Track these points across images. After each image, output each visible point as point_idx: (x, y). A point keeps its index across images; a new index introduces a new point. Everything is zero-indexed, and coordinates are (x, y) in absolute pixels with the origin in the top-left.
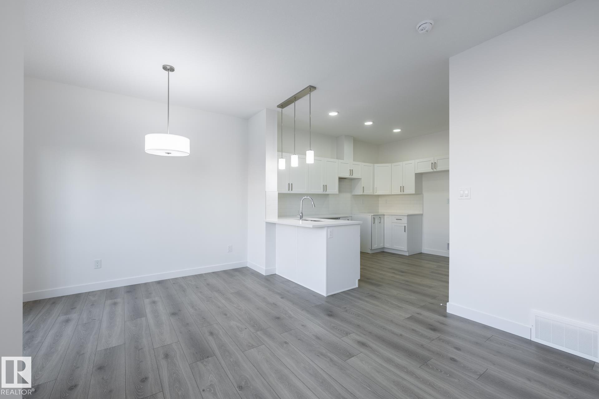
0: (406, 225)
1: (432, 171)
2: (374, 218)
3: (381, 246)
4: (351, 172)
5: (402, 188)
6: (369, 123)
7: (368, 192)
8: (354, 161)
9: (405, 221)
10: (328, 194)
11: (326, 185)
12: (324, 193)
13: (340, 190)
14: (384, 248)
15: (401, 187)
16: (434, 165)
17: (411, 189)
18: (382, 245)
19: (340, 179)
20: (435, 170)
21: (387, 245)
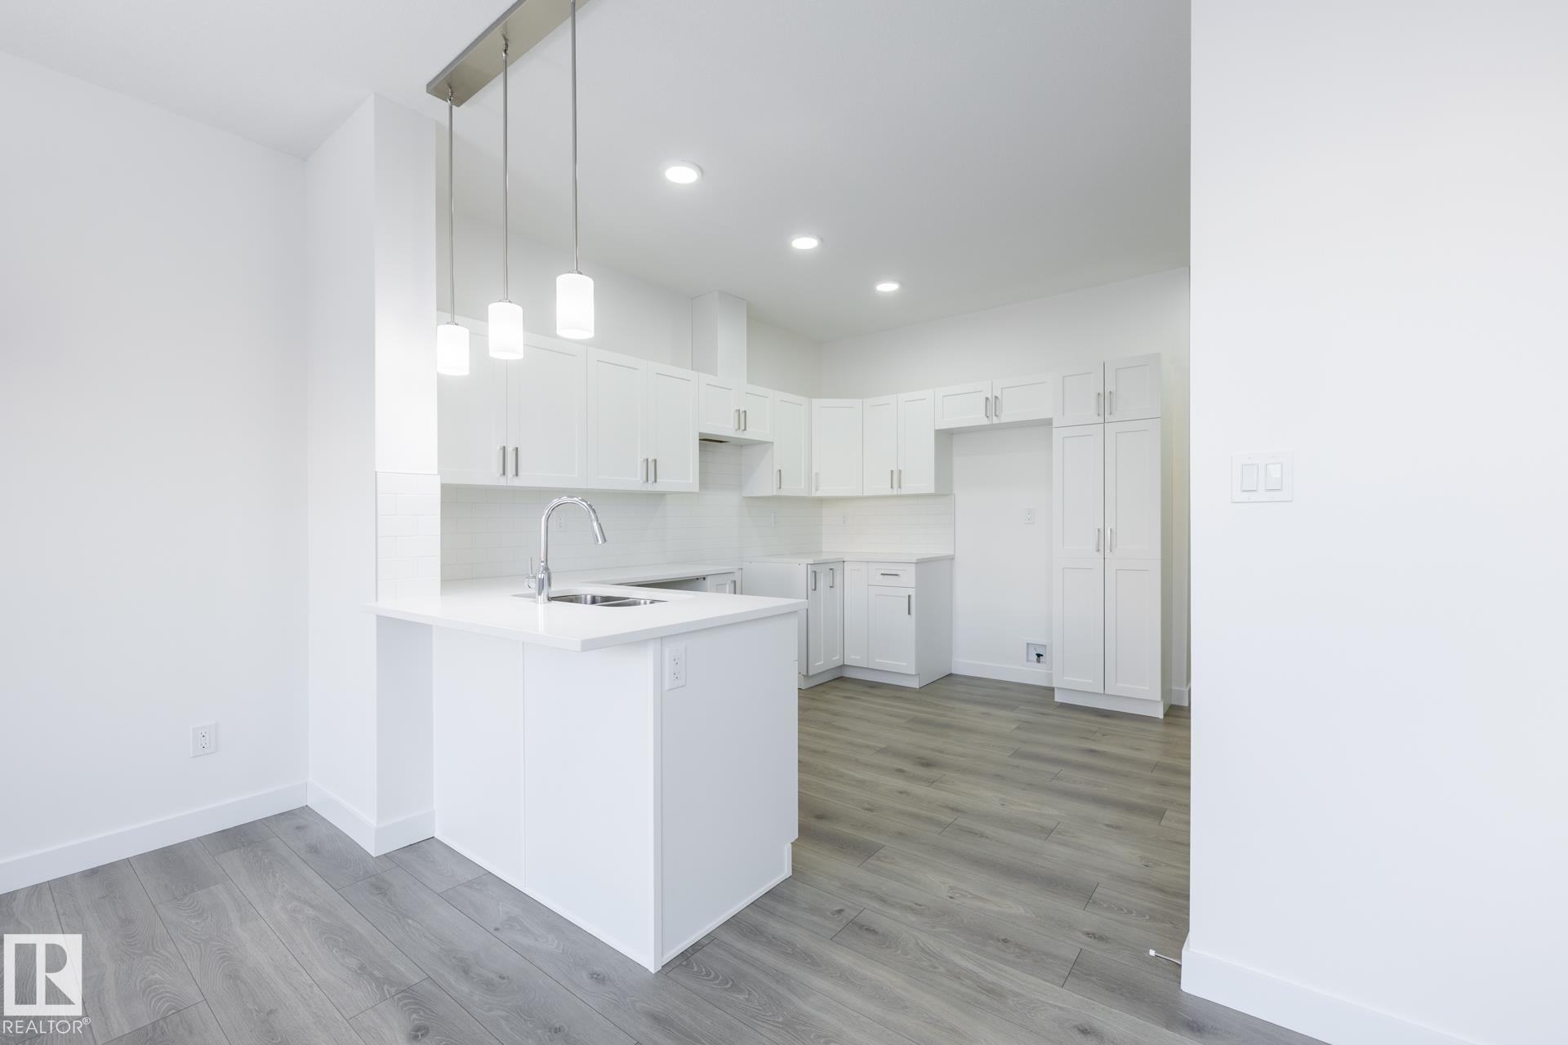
0: (912, 592)
1: (985, 422)
2: (815, 572)
3: (836, 660)
4: (742, 417)
5: (896, 477)
6: (805, 243)
7: (794, 487)
8: (748, 382)
9: (908, 577)
10: (661, 495)
11: (655, 461)
12: (650, 487)
13: (704, 482)
14: (843, 666)
15: (892, 472)
16: (993, 404)
17: (922, 479)
18: (838, 657)
19: (707, 441)
20: (995, 421)
21: (852, 658)
